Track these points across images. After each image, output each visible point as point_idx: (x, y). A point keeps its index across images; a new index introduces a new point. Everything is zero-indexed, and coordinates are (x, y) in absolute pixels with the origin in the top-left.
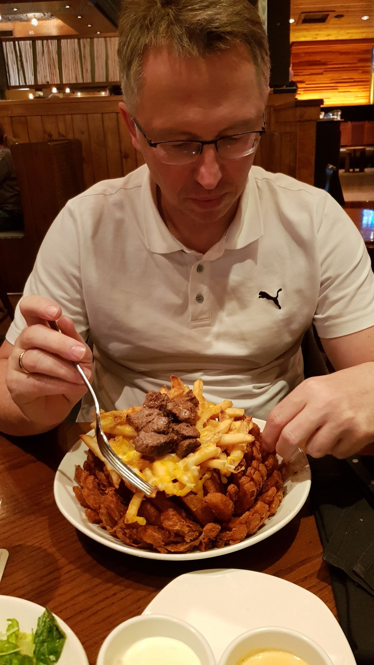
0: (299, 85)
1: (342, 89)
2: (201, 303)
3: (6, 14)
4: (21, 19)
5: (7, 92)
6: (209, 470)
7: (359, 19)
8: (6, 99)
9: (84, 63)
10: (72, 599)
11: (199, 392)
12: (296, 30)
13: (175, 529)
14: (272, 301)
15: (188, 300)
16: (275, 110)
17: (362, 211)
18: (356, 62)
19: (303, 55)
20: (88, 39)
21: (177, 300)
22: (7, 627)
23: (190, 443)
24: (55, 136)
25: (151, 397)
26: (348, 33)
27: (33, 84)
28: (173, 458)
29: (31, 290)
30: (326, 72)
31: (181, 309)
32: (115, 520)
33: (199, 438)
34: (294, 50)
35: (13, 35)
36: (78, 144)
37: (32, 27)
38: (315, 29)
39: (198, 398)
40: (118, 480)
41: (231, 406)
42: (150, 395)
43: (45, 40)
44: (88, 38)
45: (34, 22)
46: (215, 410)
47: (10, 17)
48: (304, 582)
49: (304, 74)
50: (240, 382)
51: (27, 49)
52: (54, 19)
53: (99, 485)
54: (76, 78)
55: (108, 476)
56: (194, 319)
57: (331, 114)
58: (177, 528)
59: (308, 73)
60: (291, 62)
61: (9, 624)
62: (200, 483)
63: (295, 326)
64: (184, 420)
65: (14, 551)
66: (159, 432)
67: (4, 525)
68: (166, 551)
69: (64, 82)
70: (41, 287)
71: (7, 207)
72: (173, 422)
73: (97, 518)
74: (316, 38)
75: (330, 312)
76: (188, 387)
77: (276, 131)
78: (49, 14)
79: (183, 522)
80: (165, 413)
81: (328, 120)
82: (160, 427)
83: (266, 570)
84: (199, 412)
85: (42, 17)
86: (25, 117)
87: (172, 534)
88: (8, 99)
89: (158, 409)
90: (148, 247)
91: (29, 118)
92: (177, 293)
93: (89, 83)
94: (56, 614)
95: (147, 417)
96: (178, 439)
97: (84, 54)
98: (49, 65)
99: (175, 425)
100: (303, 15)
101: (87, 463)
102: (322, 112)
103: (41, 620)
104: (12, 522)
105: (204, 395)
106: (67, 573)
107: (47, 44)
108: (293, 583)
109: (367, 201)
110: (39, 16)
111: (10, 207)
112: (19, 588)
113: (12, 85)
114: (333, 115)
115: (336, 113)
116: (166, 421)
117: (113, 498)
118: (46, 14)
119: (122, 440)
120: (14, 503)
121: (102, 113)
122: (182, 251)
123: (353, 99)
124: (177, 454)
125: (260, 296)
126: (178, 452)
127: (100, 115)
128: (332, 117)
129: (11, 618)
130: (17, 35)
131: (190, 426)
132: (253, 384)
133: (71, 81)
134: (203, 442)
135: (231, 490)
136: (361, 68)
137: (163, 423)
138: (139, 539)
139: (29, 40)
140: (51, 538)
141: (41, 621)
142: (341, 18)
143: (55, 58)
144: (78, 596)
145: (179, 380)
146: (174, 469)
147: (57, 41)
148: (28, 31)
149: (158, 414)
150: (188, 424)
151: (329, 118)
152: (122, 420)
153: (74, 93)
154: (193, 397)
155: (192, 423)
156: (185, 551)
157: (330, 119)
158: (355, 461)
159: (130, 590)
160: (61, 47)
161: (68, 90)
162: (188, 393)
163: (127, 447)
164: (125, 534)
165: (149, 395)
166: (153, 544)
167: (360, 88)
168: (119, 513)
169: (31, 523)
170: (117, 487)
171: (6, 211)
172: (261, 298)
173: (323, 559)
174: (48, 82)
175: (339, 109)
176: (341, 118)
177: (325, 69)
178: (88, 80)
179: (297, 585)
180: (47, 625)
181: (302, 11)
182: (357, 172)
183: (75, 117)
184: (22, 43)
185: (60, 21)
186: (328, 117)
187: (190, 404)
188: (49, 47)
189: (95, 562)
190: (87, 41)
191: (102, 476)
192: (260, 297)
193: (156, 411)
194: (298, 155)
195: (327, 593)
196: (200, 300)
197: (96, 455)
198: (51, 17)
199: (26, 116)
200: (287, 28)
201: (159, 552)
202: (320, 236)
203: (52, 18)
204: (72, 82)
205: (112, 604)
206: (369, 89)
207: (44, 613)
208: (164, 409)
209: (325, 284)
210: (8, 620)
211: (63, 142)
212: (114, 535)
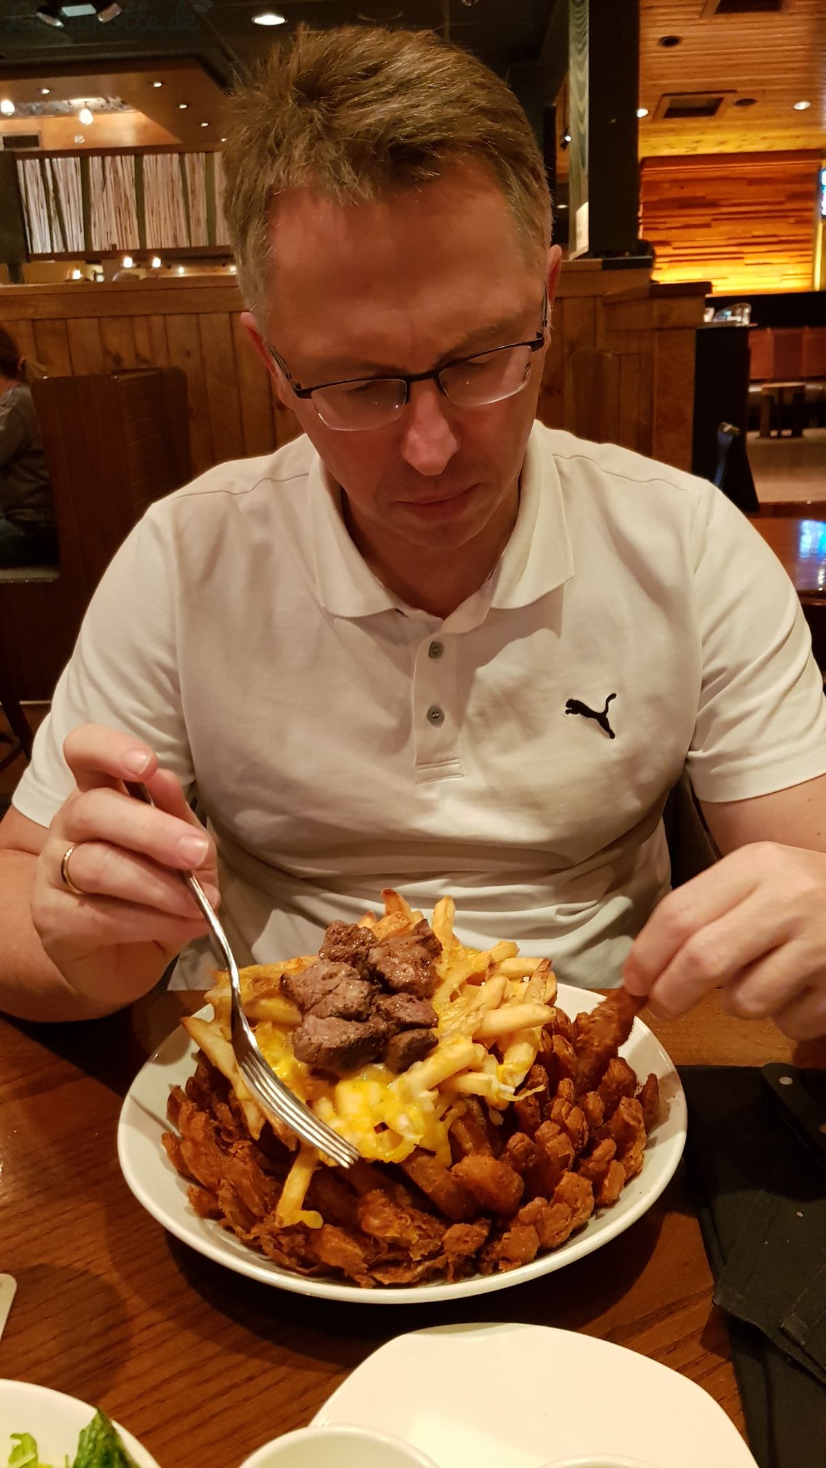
0: (659, 251)
1: (751, 258)
2: (439, 726)
3: (26, 101)
4: (57, 110)
5: (26, 268)
6: (460, 1096)
7: (788, 108)
8: (23, 282)
9: (193, 206)
10: (156, 1388)
11: (444, 923)
12: (649, 133)
13: (388, 1235)
14: (594, 721)
15: (410, 718)
16: (605, 304)
17: (800, 524)
18: (782, 199)
19: (666, 185)
20: (200, 154)
21: (388, 721)
22: (10, 1451)
23: (413, 1038)
24: (129, 362)
25: (336, 936)
26: (765, 138)
27: (82, 248)
28: (380, 1072)
29: (69, 698)
30: (719, 222)
31: (396, 740)
32: (251, 1212)
33: (436, 1026)
34: (648, 174)
35: (40, 143)
36: (176, 378)
37: (81, 129)
38: (693, 129)
39: (440, 937)
40: (259, 1120)
41: (514, 954)
42: (334, 931)
43: (108, 155)
44: (202, 152)
45: (86, 118)
46: (478, 964)
47: (34, 108)
48: (671, 1354)
49: (668, 225)
50: (530, 900)
51: (69, 174)
52: (127, 111)
53: (218, 1131)
54: (175, 238)
55: (238, 1113)
56: (424, 761)
57: (729, 313)
58: (390, 1234)
59: (677, 225)
60: (642, 201)
61: (16, 1445)
62: (441, 1129)
63: (646, 775)
64: (401, 987)
65: (28, 1280)
66: (348, 1016)
67: (8, 1221)
68: (372, 1282)
69: (149, 246)
70: (90, 691)
71: (22, 514)
72: (382, 991)
73: (213, 1206)
74: (695, 149)
75: (724, 744)
76: (417, 913)
77: (608, 351)
78: (118, 100)
79: (407, 1221)
80: (365, 972)
81: (723, 326)
82: (350, 1004)
83: (589, 1326)
84: (441, 969)
85: (102, 106)
86: (64, 322)
87: (382, 1244)
88: (28, 283)
89: (350, 962)
90: (322, 604)
91: (71, 322)
92: (386, 702)
93: (203, 247)
94: (120, 1421)
95: (325, 981)
96: (389, 1029)
97: (193, 184)
98: (118, 210)
99: (382, 999)
100: (667, 100)
101: (193, 1082)
102: (707, 309)
103: (87, 1436)
104: (27, 1213)
105: (457, 931)
106: (145, 1330)
107: (114, 162)
108: (647, 1356)
109: (809, 503)
110: (96, 104)
111: (28, 515)
112: (37, 1363)
113: (36, 251)
114: (733, 315)
115: (739, 311)
116: (365, 991)
117: (246, 1164)
118: (111, 99)
119: (271, 1030)
120: (31, 1172)
121: (231, 313)
122: (397, 610)
123: (777, 279)
124: (387, 1065)
125: (567, 709)
126: (389, 1060)
127: (225, 317)
128: (730, 318)
129: (20, 1432)
130: (48, 144)
131: (416, 1001)
132: (557, 904)
133: (165, 243)
134: (444, 1035)
135: (514, 1147)
136: (794, 213)
137: (357, 995)
138: (310, 1256)
139: (74, 156)
140: (111, 1252)
141: (86, 1440)
142: (748, 107)
143: (130, 195)
144: (168, 1381)
145: (399, 899)
146: (380, 1100)
147: (135, 159)
148: (72, 137)
149: (349, 975)
150: (412, 997)
151: (724, 321)
152: (272, 987)
153: (169, 267)
154: (428, 934)
155: (422, 993)
156: (415, 1281)
157: (727, 322)
158: (786, 1081)
159: (283, 1370)
160: (142, 170)
161: (157, 263)
162: (418, 926)
163: (282, 1046)
164: (278, 1246)
165: (332, 930)
166: (345, 1268)
167: (791, 257)
168: (262, 1199)
169: (67, 1216)
170: (256, 1136)
171: (20, 523)
172: (570, 714)
173: (713, 1302)
174: (114, 246)
175: (745, 301)
176: (751, 321)
177: (714, 214)
178: (201, 241)
179: (655, 1360)
180: (100, 1448)
181: (663, 92)
182: (787, 437)
183: (171, 319)
184: (59, 162)
185: (140, 114)
186: (722, 320)
187: (419, 951)
188: (116, 172)
189: (207, 1305)
190: (198, 158)
191: (223, 1110)
192: (567, 712)
193: (344, 969)
194: (656, 402)
195: (723, 1379)
196: (436, 719)
197: (214, 1065)
198: (121, 106)
199: (66, 319)
200: (631, 128)
201: (357, 1285)
202: (698, 580)
203: (123, 108)
204: (167, 247)
205: (246, 1400)
206: (809, 259)
207: (94, 1421)
208: (363, 962)
209: (711, 683)
210: (14, 1436)
211: (145, 374)
212: (255, 1246)
